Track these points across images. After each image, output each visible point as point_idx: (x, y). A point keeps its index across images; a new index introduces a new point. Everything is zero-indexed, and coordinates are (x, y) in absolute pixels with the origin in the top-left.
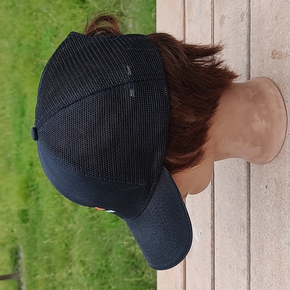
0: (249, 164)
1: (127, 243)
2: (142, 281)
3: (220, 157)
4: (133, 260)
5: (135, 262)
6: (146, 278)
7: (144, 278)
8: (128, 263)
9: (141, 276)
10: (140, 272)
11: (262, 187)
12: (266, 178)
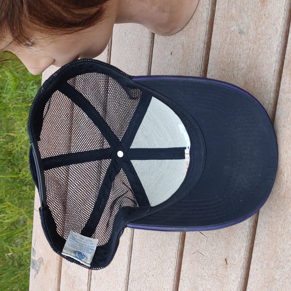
0: (153, 35)
1: (4, 140)
2: (18, 178)
3: (122, 18)
4: (9, 158)
5: (12, 160)
6: (23, 175)
7: (20, 175)
8: (5, 160)
9: (17, 174)
10: (16, 170)
11: (166, 54)
12: (172, 43)
